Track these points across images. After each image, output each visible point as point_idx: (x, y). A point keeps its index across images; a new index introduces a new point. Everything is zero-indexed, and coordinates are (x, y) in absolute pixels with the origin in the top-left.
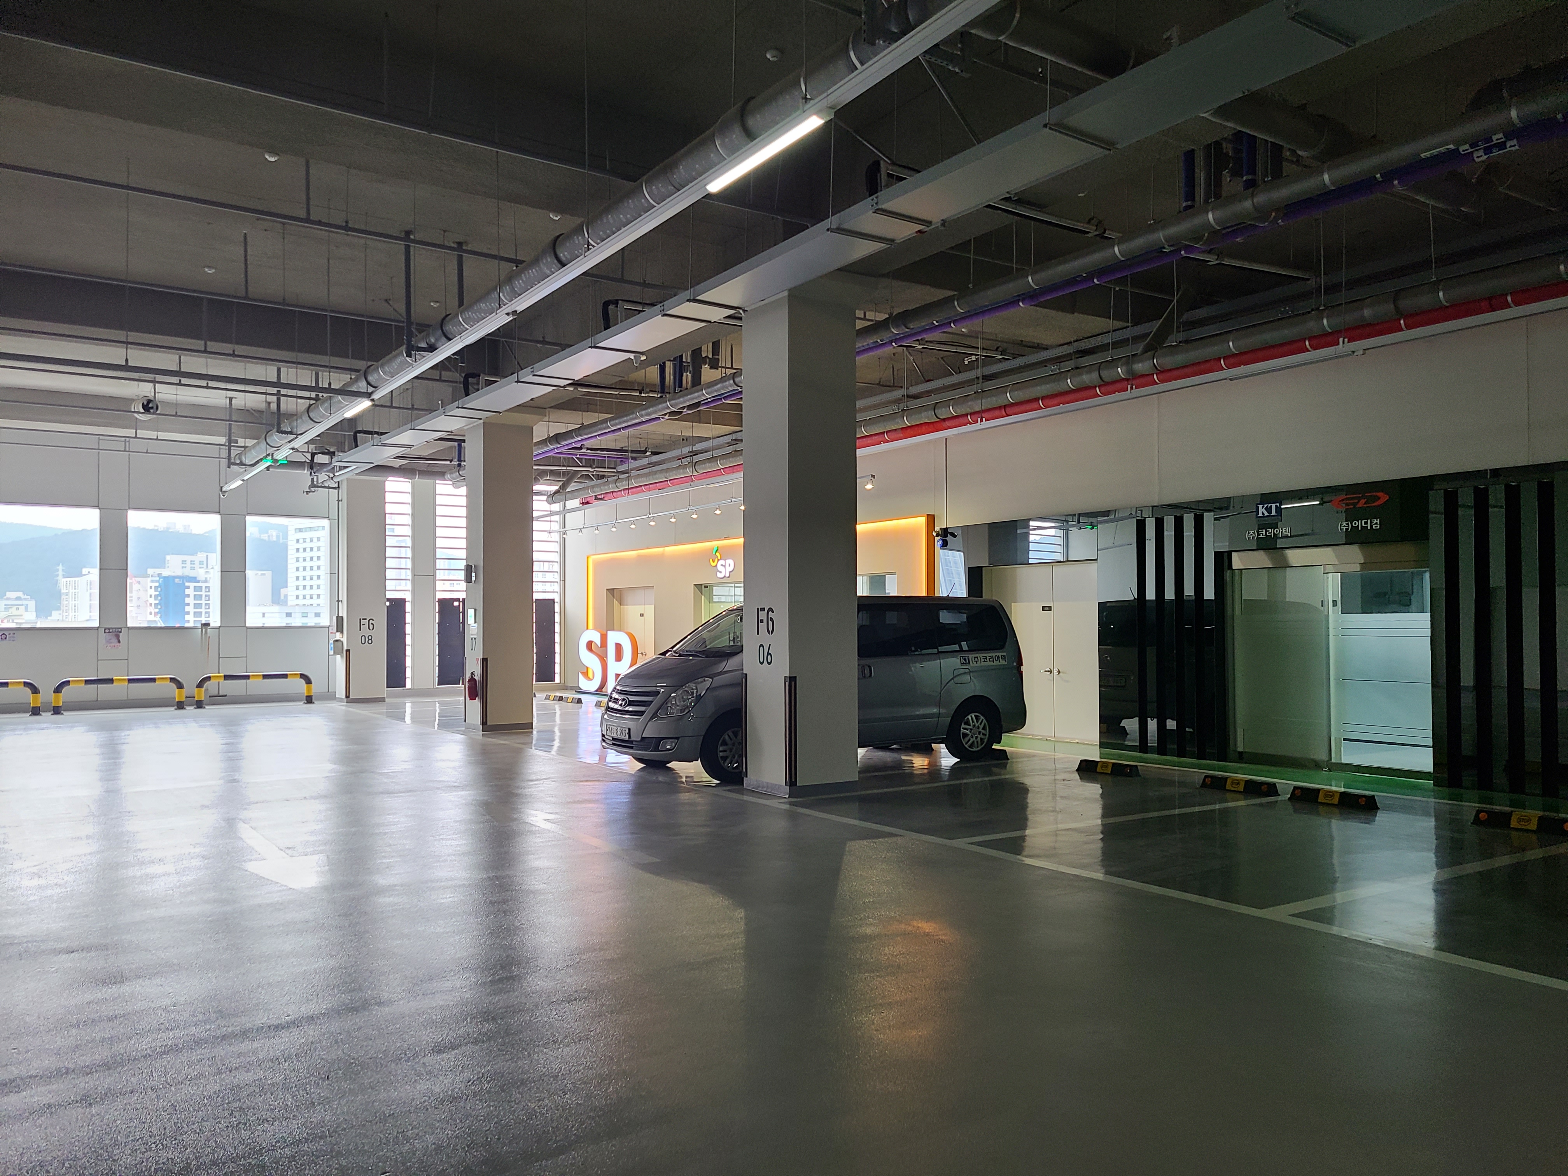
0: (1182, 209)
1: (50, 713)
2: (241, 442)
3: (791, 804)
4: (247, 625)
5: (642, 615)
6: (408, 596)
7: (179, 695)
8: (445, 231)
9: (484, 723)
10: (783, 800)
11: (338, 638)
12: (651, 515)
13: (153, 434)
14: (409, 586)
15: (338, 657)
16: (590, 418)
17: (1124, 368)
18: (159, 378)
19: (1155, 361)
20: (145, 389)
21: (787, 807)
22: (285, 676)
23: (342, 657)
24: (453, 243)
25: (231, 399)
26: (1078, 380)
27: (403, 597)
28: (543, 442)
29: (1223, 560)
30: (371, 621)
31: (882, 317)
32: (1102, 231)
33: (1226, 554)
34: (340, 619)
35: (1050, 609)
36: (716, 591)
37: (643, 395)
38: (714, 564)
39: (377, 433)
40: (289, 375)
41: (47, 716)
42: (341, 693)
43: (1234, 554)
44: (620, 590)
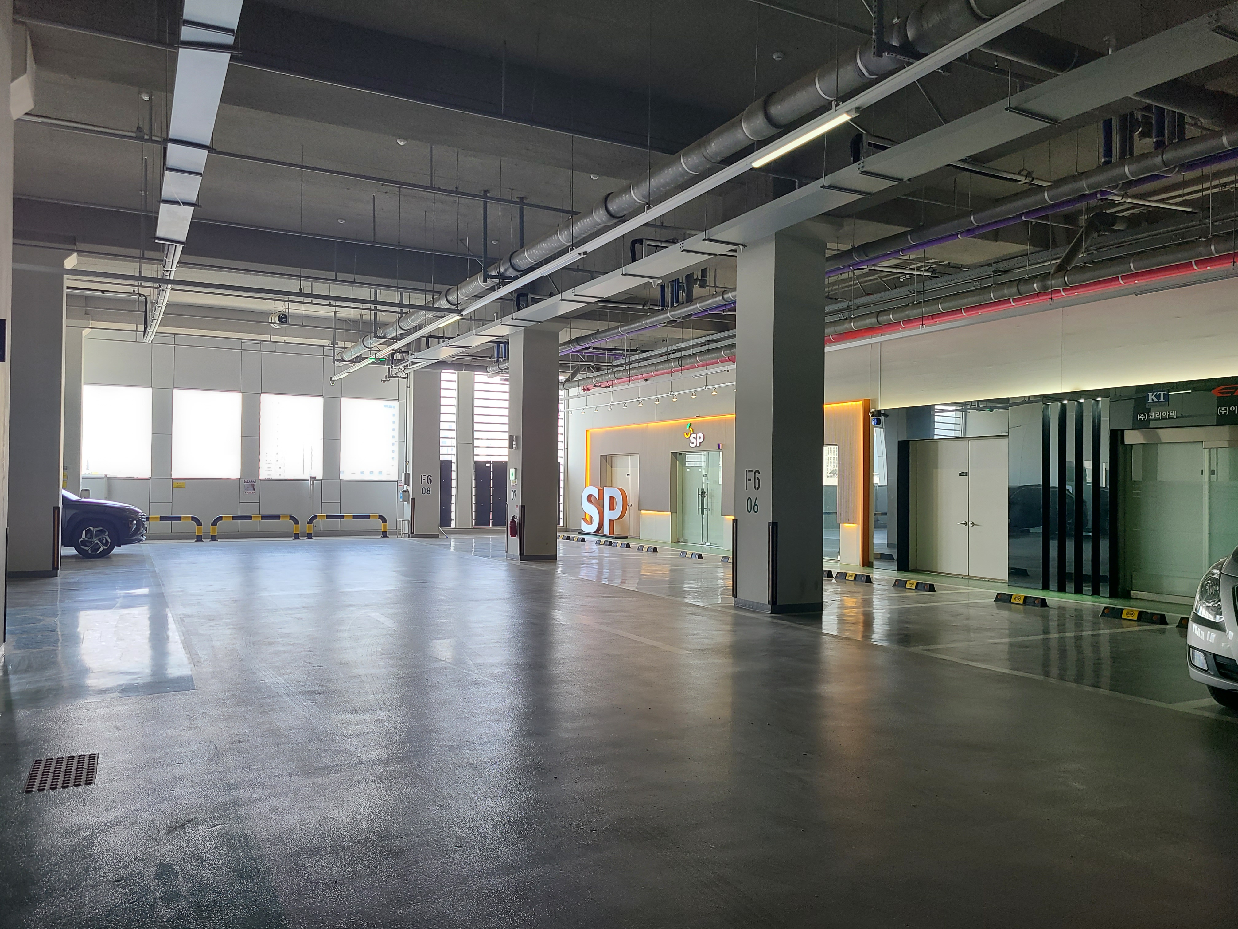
0: (1101, 164)
1: (209, 540)
2: (341, 344)
3: (772, 617)
4: (341, 478)
5: (628, 475)
6: (453, 458)
7: (295, 529)
8: (512, 190)
9: (522, 554)
10: (766, 615)
11: (405, 489)
12: (640, 399)
13: (282, 339)
14: (454, 451)
15: (406, 503)
16: (603, 325)
17: (1040, 284)
18: (292, 298)
19: (1066, 278)
20: (280, 306)
21: (770, 619)
22: (368, 517)
23: (408, 503)
24: (517, 198)
25: (335, 312)
26: (999, 293)
27: (449, 459)
28: (564, 344)
29: (1116, 436)
30: (429, 477)
31: (846, 247)
32: (1031, 179)
33: (1119, 432)
34: (407, 475)
35: (966, 474)
36: (688, 457)
37: (645, 308)
38: (687, 437)
39: (446, 338)
40: (385, 295)
41: (206, 542)
42: (407, 529)
43: (1126, 432)
44: (611, 457)
